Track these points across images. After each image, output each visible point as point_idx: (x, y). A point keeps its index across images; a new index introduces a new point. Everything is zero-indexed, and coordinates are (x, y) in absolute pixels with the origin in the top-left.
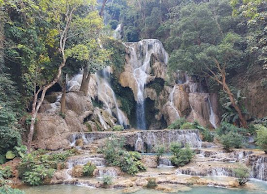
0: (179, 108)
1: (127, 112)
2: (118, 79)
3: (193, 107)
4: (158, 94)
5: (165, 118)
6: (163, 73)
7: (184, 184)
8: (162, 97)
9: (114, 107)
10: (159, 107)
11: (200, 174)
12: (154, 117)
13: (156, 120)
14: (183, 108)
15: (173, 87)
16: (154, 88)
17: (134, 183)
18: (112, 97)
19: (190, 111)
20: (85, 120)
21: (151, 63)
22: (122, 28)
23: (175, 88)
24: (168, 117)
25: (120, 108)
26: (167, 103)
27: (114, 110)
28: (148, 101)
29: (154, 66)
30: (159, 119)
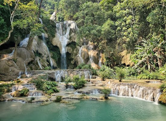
0: (84, 58)
1: (56, 60)
2: (51, 41)
3: (90, 57)
4: (73, 51)
5: (76, 63)
6: (76, 39)
7: (77, 99)
8: (75, 52)
9: (48, 57)
10: (73, 57)
11: (87, 93)
12: (71, 62)
13: (72, 64)
14: (86, 58)
15: (81, 47)
16: (71, 47)
17: (49, 99)
18: (47, 51)
19: (89, 60)
20: (29, 64)
21: (70, 34)
22: (56, 14)
23: (82, 47)
24: (78, 63)
25: (52, 57)
26: (78, 55)
27: (48, 59)
28: (68, 54)
29: (71, 35)
30: (73, 63)
